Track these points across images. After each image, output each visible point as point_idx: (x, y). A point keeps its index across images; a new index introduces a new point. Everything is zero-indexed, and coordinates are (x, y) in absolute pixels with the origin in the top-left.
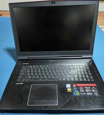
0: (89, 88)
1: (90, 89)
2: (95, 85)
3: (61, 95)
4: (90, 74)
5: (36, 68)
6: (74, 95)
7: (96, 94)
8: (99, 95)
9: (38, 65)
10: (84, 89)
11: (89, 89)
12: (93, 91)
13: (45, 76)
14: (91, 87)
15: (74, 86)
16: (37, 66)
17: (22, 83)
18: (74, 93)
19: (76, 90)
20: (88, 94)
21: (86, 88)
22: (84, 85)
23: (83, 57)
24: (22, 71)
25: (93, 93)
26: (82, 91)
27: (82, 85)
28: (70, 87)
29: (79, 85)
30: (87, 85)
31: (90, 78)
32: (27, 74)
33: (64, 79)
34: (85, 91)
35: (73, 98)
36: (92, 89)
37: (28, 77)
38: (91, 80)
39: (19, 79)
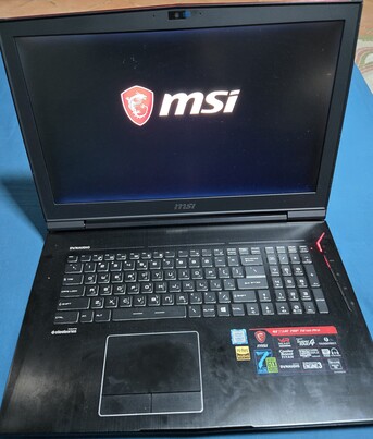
0: (312, 342)
1: (315, 347)
2: (332, 330)
3: (215, 373)
4: (316, 285)
5: (118, 268)
6: (260, 372)
7: (336, 365)
8: (344, 368)
9: (127, 252)
10: (295, 347)
11: (310, 347)
12: (326, 353)
13: (154, 299)
14: (319, 338)
15: (260, 335)
16: (124, 257)
17: (73, 331)
18: (260, 364)
19: (267, 354)
20: (307, 366)
21: (302, 343)
22: (294, 331)
23: (291, 215)
24: (68, 282)
25: (324, 360)
26: (287, 354)
27: (285, 331)
28: (244, 340)
29: (275, 332)
30: (303, 330)
31: (315, 303)
32: (87, 292)
33: (223, 310)
34: (296, 354)
35: (256, 381)
36: (320, 348)
37: (92, 304)
38: (317, 311)
39: (61, 313)
